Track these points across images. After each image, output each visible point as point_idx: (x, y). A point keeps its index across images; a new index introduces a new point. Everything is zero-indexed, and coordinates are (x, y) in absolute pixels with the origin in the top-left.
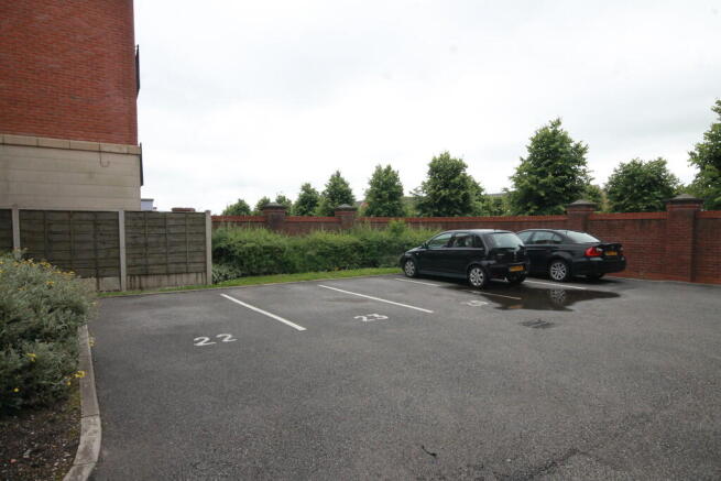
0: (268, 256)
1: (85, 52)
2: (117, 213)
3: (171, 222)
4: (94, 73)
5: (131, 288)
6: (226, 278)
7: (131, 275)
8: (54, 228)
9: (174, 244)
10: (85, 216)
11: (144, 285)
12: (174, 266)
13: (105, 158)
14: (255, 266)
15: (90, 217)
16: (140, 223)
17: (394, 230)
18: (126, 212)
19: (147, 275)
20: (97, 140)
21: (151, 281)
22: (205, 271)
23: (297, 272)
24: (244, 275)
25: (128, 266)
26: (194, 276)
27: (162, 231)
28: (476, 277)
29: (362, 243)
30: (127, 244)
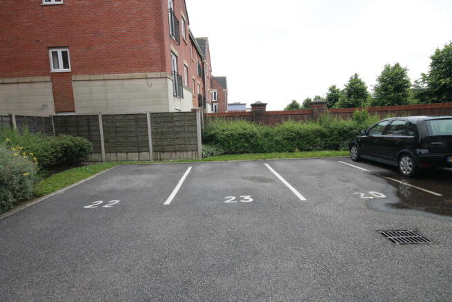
0: (243, 140)
1: (137, 19)
2: (146, 114)
3: (176, 119)
4: (142, 31)
5: (155, 160)
6: (212, 154)
7: (155, 151)
8: (117, 124)
9: (177, 132)
10: (131, 117)
11: (162, 158)
12: (178, 146)
13: (151, 81)
14: (233, 147)
15: (133, 117)
16: (158, 120)
17: (357, 119)
18: (151, 114)
19: (163, 152)
20: (145, 71)
21: (165, 155)
22: (197, 150)
23: (265, 152)
24: (225, 153)
25: (153, 146)
26: (190, 153)
27: (170, 124)
28: (406, 165)
29: (324, 130)
30: (152, 133)
